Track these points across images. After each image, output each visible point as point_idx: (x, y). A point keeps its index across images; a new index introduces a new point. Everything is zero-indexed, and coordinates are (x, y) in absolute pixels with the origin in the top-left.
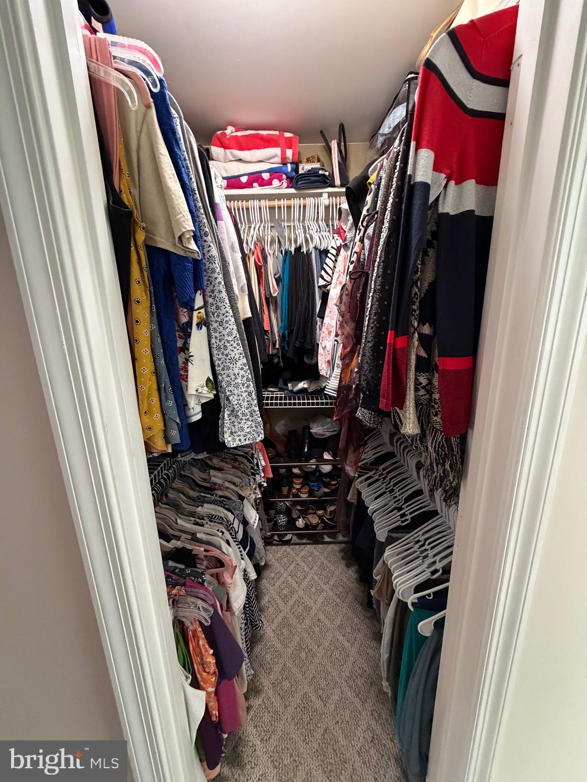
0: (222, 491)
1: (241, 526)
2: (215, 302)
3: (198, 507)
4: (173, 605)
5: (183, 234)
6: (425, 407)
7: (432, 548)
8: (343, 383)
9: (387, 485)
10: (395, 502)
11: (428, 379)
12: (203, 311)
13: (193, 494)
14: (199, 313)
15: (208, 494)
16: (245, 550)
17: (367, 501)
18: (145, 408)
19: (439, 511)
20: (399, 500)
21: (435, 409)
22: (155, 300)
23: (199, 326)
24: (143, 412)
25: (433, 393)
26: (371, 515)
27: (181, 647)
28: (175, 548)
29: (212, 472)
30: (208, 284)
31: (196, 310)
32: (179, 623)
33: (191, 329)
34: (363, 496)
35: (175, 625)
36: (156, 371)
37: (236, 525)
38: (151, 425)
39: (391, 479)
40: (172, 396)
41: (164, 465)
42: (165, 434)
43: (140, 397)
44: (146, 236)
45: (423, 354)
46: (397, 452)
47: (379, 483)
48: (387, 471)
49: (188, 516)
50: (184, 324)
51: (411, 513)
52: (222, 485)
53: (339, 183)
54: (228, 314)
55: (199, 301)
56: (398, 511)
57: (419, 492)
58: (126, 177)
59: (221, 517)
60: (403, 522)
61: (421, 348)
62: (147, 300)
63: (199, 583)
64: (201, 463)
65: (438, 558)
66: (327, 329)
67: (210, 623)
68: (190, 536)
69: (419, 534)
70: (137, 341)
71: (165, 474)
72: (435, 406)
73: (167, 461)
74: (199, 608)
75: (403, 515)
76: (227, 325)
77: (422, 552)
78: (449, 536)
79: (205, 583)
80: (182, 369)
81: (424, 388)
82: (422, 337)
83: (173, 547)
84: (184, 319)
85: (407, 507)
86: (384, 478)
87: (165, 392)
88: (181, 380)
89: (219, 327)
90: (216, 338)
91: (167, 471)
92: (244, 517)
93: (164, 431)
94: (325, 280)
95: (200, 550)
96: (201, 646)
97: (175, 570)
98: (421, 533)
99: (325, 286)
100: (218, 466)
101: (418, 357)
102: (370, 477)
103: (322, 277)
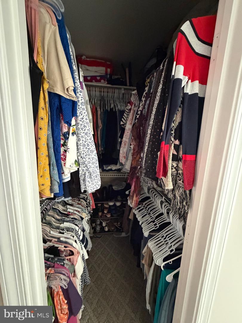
0: (73, 216)
1: (82, 232)
2: (84, 123)
3: (61, 224)
4: (48, 279)
5: (69, 87)
6: (175, 176)
7: (170, 239)
8: (133, 166)
9: (147, 211)
10: (151, 219)
11: (177, 164)
12: (75, 127)
13: (58, 217)
14: (73, 128)
15: (66, 217)
16: (83, 245)
17: (139, 219)
18: (41, 174)
19: (172, 222)
20: (153, 218)
21: (179, 177)
22: (51, 119)
23: (73, 134)
24: (40, 176)
25: (179, 170)
26: (140, 225)
27: (50, 302)
28: (49, 246)
29: (68, 206)
30: (79, 115)
31: (72, 126)
32: (50, 288)
33: (69, 135)
34: (137, 216)
35: (48, 290)
36: (48, 155)
37: (79, 233)
38: (43, 183)
39: (149, 209)
40: (56, 168)
41: (45, 203)
42: (51, 188)
43: (39, 168)
44: (49, 87)
45: (176, 153)
46: (151, 197)
47: (144, 210)
48: (147, 205)
49: (55, 229)
50: (65, 133)
51: (159, 224)
52: (73, 213)
53: (129, 85)
54: (90, 130)
55: (73, 122)
56: (153, 223)
57: (162, 214)
58: (41, 57)
59: (73, 229)
60: (155, 228)
61: (174, 150)
62: (47, 119)
63: (62, 265)
64: (63, 202)
65: (173, 244)
66: (124, 143)
67: (67, 287)
68: (57, 240)
69: (163, 233)
70: (39, 139)
71: (45, 208)
72: (180, 176)
73: (47, 201)
74: (62, 279)
75: (155, 225)
76: (90, 135)
77: (165, 242)
78: (177, 234)
79: (65, 265)
80: (62, 155)
81: (175, 168)
82: (175, 146)
83: (48, 246)
84: (65, 130)
85: (157, 221)
86: (146, 208)
87: (53, 166)
88: (61, 160)
89: (85, 135)
90: (83, 140)
91: (46, 206)
92: (83, 228)
93: (50, 186)
94: (123, 122)
95: (61, 247)
96: (61, 300)
97: (49, 259)
98: (164, 232)
99: (123, 125)
100: (71, 204)
101: (173, 154)
102: (140, 208)
103: (122, 121)
